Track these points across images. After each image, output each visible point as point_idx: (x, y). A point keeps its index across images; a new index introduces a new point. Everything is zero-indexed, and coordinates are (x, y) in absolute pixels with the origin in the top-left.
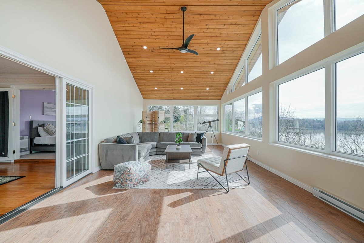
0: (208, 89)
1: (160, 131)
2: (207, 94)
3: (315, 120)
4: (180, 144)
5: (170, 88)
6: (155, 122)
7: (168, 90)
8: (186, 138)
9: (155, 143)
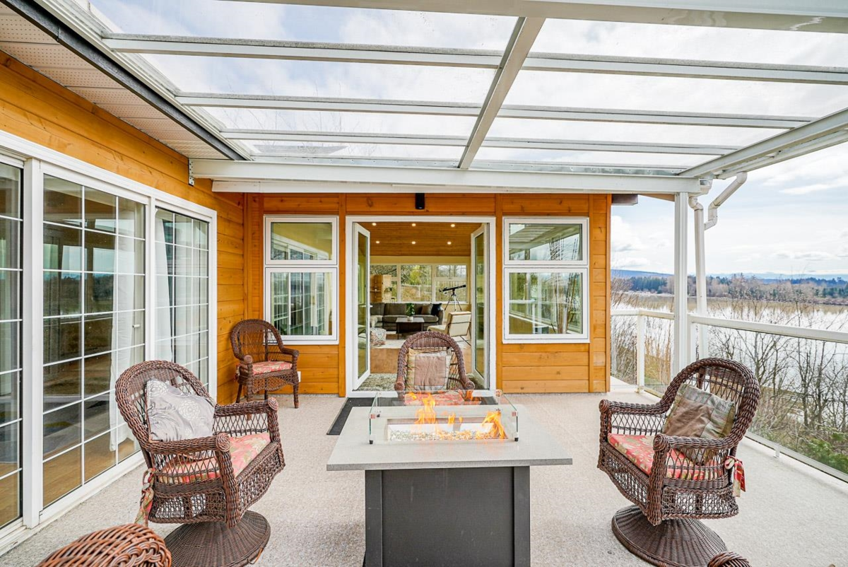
0: (449, 243)
1: (384, 301)
2: (450, 249)
3: (715, 277)
4: (411, 315)
5: (398, 242)
6: (378, 289)
7: (394, 244)
8: (420, 310)
9: (381, 317)
